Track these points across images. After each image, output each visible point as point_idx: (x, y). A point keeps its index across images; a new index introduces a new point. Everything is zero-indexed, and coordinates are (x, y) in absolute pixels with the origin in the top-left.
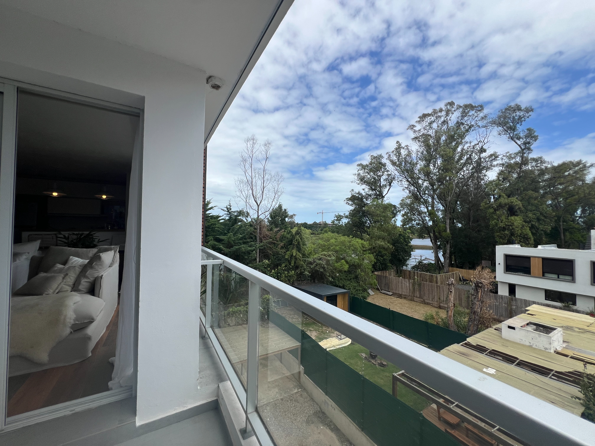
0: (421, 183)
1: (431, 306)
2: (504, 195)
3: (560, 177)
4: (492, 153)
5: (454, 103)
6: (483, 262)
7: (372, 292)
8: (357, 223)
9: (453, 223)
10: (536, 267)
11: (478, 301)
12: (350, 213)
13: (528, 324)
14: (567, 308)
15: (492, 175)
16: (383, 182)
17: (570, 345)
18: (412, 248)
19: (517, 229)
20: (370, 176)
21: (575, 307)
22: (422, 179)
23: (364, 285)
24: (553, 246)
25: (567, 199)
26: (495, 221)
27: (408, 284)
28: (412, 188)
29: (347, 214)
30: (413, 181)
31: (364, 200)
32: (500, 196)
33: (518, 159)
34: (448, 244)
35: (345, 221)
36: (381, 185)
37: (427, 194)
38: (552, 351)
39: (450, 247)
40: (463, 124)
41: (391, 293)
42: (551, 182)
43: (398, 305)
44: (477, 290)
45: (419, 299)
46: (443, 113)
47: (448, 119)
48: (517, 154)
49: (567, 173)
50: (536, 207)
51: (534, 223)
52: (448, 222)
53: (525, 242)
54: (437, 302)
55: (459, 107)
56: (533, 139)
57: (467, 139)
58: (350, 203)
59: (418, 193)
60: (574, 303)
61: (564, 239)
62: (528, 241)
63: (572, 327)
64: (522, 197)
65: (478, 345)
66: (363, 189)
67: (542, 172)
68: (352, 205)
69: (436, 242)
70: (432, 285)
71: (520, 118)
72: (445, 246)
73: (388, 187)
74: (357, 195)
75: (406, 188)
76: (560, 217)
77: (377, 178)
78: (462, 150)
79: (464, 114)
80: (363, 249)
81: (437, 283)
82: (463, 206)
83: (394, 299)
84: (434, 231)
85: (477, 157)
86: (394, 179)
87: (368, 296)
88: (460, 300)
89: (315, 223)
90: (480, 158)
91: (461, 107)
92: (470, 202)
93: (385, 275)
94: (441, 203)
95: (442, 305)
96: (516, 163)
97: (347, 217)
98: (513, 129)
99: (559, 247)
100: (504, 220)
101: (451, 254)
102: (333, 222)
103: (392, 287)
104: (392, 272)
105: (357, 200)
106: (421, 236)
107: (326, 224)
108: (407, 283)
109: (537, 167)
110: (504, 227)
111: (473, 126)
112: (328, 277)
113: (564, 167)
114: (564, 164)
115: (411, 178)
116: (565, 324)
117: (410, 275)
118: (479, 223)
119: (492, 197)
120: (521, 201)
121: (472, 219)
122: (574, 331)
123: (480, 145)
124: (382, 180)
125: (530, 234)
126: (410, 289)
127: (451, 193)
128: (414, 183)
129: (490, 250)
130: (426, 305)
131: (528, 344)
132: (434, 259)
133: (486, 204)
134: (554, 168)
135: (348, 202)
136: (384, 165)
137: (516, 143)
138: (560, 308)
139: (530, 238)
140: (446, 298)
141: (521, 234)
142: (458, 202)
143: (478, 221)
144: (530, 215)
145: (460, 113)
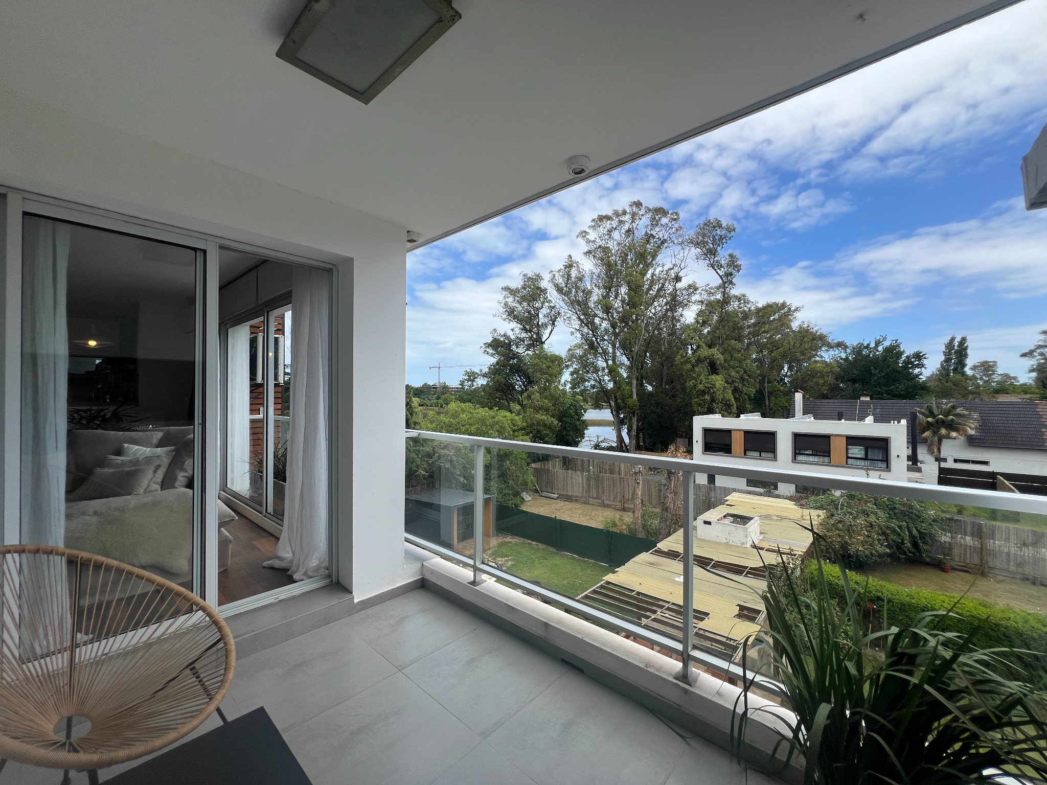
0: (598, 323)
1: (613, 508)
2: (704, 345)
3: (764, 323)
4: (690, 282)
5: (642, 204)
6: (679, 440)
7: (527, 496)
8: (502, 385)
9: (642, 385)
10: (738, 442)
11: (671, 493)
12: (490, 368)
13: (725, 516)
14: (769, 494)
15: (689, 315)
16: (542, 319)
17: (766, 535)
18: (586, 424)
19: (719, 393)
20: (523, 308)
21: (777, 492)
22: (599, 317)
23: (515, 486)
24: (757, 415)
25: (772, 352)
26: (693, 381)
27: (580, 480)
28: (586, 330)
29: (486, 370)
30: (588, 320)
31: (513, 347)
32: (699, 347)
33: (719, 296)
34: (634, 416)
35: (481, 382)
36: (540, 323)
37: (606, 340)
38: (749, 546)
39: (637, 421)
40: (654, 237)
41: (556, 496)
42: (757, 330)
43: (567, 512)
44: (670, 478)
45: (595, 501)
46: (627, 218)
47: (635, 227)
48: (718, 288)
49: (772, 318)
50: (740, 362)
51: (736, 384)
52: (635, 382)
53: (727, 411)
54: (620, 502)
55: (649, 210)
56: (736, 269)
57: (660, 258)
58: (491, 351)
59: (594, 339)
60: (776, 488)
61: (769, 406)
62: (730, 409)
63: (770, 515)
64: (724, 348)
65: (670, 550)
66: (511, 329)
67: (746, 316)
68: (492, 355)
69: (618, 414)
70: (613, 477)
71: (721, 238)
72: (631, 420)
73: (550, 328)
74: (502, 339)
75: (576, 329)
76: (765, 377)
77: (533, 312)
78: (652, 276)
79: (655, 223)
80: (514, 428)
81: (620, 474)
82: (654, 360)
83: (561, 503)
84: (616, 397)
85: (671, 288)
86: (559, 315)
87: (522, 503)
88: (650, 496)
89: (426, 387)
90: (675, 290)
91: (650, 210)
92: (663, 354)
93: (546, 468)
94: (625, 354)
95: (626, 505)
96: (718, 301)
97: (485, 375)
98: (712, 252)
99: (764, 415)
100: (704, 380)
101: (639, 430)
102: (462, 383)
103: (557, 485)
104: (557, 463)
105: (502, 347)
106: (597, 406)
107: (445, 388)
108: (578, 477)
109: (741, 308)
110: (703, 391)
111: (665, 241)
112: (458, 477)
113: (770, 308)
114: (769, 306)
115: (584, 314)
116: (764, 512)
117: (582, 466)
118: (674, 384)
119: (690, 347)
120: (723, 354)
121: (665, 380)
122: (772, 519)
123: (676, 269)
124: (541, 316)
125: (733, 399)
126: (583, 487)
127: (639, 341)
128: (588, 322)
129: (687, 423)
130: (606, 508)
131: (724, 541)
132: (615, 440)
133: (683, 357)
134: (758, 310)
135: (488, 350)
136: (544, 291)
137: (717, 273)
138: (761, 494)
139: (732, 405)
140: (632, 496)
141: (722, 400)
142: (648, 354)
143: (672, 382)
144: (733, 374)
145: (648, 220)
